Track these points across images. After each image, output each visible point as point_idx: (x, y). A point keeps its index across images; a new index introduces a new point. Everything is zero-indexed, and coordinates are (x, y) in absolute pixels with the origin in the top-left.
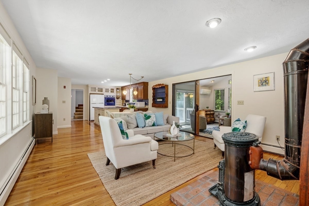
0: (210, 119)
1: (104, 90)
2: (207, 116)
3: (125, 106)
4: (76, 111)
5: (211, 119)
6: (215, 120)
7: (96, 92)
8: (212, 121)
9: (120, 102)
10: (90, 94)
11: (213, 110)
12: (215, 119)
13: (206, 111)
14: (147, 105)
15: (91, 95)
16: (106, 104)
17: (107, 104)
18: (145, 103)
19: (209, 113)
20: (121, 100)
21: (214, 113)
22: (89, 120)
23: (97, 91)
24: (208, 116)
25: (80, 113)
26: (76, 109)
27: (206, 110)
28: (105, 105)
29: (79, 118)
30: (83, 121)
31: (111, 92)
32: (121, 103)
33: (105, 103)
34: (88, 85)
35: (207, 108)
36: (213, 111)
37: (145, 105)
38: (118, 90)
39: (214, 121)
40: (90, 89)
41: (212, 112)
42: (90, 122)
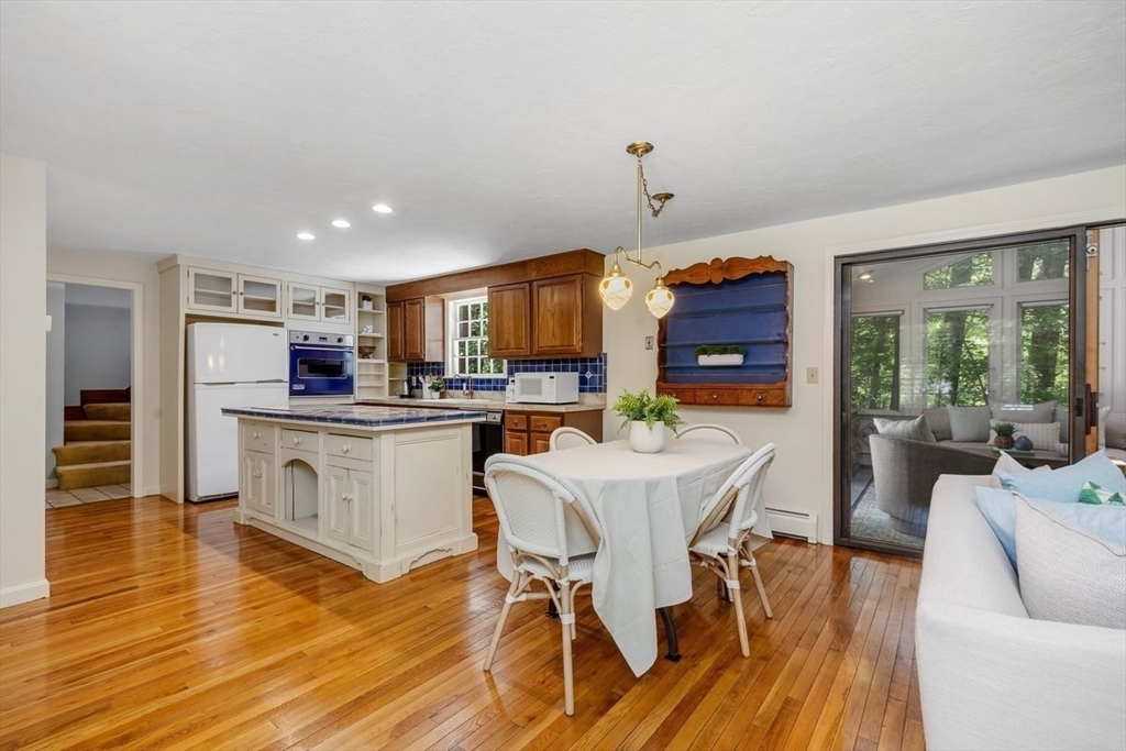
1: (285, 301)
3: (410, 396)
4: (69, 436)
7: (233, 308)
9: (379, 377)
10: (192, 318)
14: (593, 390)
15: (198, 327)
16: (296, 387)
17: (302, 387)
18: (583, 381)
20: (384, 360)
22: (181, 500)
23: (237, 302)
25: (98, 448)
26: (67, 418)
28: (293, 393)
29: (92, 482)
30: (128, 502)
31: (329, 313)
32: (387, 378)
33: (293, 379)
34: (174, 257)
37: (581, 390)
38: (368, 306)
40: (187, 288)
42: (194, 510)
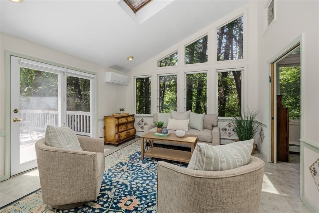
0: (127, 133)
2: (121, 127)
5: (129, 132)
6: (135, 131)
8: (131, 136)
11: (133, 114)
12: (135, 129)
13: (118, 118)
19: (123, 120)
21: (135, 120)
24: (123, 128)
27: (118, 115)
35: (122, 110)
36: (133, 116)
39: (135, 134)
41: (130, 119)
